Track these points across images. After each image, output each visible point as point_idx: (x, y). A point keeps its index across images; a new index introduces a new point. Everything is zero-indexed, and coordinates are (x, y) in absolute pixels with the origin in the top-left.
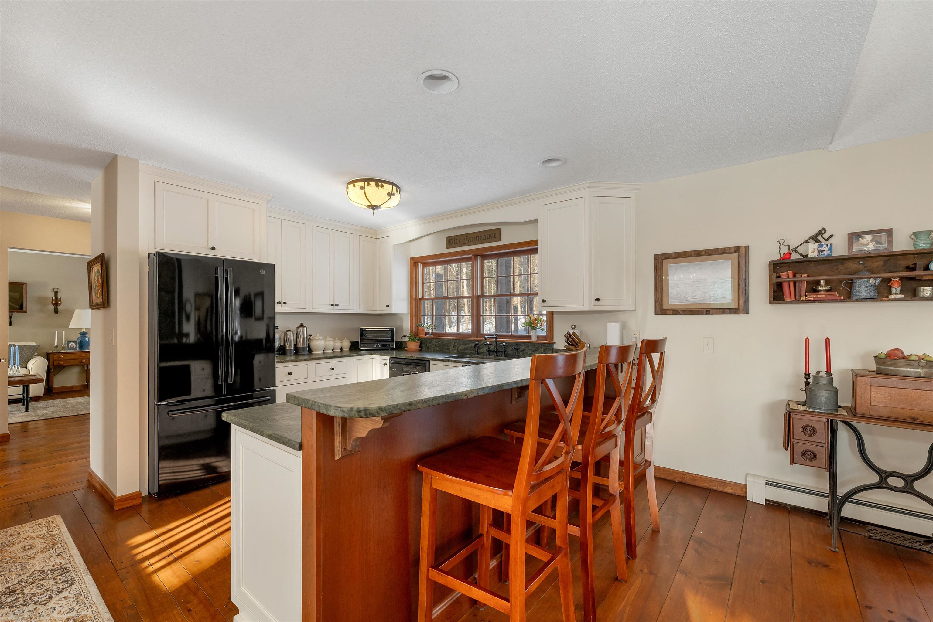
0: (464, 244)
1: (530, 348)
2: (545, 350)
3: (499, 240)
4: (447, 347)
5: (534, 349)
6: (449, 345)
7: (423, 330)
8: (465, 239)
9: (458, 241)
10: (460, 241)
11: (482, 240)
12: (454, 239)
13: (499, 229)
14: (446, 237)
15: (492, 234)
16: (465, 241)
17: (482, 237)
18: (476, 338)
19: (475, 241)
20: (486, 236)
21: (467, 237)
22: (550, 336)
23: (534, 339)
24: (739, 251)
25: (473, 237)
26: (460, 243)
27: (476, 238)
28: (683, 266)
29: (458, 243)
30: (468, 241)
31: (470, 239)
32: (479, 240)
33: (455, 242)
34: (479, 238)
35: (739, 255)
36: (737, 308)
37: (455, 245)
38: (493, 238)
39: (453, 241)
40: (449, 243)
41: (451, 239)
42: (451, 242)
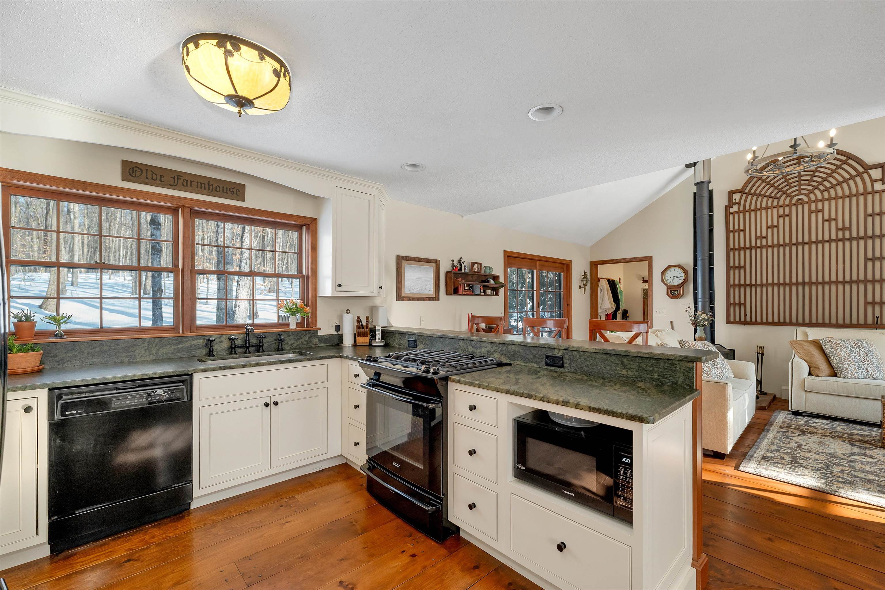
0: (172, 186)
1: (292, 337)
2: (310, 337)
3: (243, 200)
5: (297, 338)
7: (33, 327)
8: (174, 178)
9: (157, 177)
10: (161, 178)
11: (212, 190)
12: (147, 170)
13: (244, 185)
14: (123, 161)
15: (232, 188)
16: (174, 181)
17: (212, 186)
18: (191, 333)
19: (197, 187)
20: (220, 187)
21: (179, 177)
22: (314, 322)
23: (293, 326)
24: (437, 263)
25: (194, 181)
26: (161, 180)
27: (199, 185)
28: (412, 267)
29: (156, 180)
30: (183, 184)
31: (185, 181)
32: (205, 189)
33: (149, 176)
34: (207, 186)
35: (436, 265)
36: (435, 297)
37: (147, 181)
38: (233, 194)
39: (142, 172)
40: (131, 173)
41: (138, 168)
42: (138, 174)
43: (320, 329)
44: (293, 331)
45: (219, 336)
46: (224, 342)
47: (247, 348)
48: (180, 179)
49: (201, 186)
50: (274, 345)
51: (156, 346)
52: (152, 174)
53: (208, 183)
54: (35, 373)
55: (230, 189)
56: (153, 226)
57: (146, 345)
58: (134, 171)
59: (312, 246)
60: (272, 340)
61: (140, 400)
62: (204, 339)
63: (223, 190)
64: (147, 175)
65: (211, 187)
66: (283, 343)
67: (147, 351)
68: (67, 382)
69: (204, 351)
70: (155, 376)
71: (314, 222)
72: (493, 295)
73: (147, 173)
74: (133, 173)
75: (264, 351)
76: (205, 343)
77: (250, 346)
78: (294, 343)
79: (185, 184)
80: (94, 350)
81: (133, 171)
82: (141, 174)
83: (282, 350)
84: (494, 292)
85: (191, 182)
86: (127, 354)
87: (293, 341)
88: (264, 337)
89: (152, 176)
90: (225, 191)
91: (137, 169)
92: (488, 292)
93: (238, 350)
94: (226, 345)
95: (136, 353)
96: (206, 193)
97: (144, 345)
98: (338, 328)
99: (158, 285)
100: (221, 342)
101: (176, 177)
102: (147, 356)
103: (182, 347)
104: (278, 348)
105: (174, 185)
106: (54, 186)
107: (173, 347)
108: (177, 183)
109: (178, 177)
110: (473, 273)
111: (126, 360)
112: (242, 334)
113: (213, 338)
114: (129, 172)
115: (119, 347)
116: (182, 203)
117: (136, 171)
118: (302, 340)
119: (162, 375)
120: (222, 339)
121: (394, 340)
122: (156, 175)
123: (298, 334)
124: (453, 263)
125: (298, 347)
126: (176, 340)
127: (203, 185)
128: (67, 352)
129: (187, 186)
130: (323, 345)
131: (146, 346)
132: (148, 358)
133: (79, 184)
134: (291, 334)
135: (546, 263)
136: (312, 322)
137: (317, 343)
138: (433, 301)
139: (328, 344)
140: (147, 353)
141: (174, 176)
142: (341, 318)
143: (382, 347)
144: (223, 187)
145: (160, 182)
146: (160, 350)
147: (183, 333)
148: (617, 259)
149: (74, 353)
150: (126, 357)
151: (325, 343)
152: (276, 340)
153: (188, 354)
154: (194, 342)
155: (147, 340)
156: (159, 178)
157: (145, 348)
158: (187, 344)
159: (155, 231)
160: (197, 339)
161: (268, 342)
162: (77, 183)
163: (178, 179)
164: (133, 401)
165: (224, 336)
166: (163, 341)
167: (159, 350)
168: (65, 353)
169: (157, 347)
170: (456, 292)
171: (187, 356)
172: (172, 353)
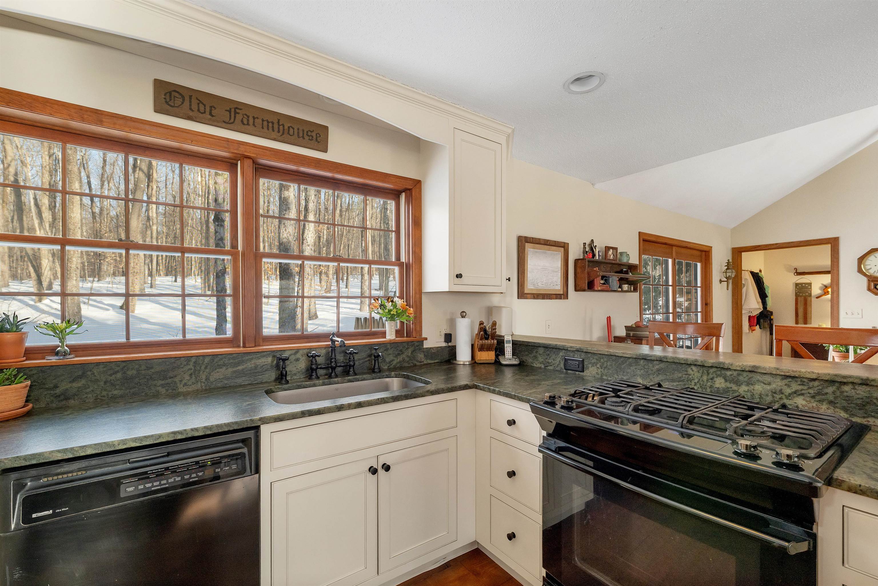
0: (227, 124)
1: (390, 352)
2: (414, 351)
3: (325, 150)
4: (165, 378)
5: (397, 353)
6: (171, 374)
7: (21, 340)
8: (230, 111)
9: (205, 109)
10: (211, 110)
11: (283, 134)
12: (191, 97)
13: (326, 128)
14: (156, 80)
15: (311, 132)
16: (230, 116)
17: (284, 126)
18: (255, 346)
19: (263, 128)
20: (293, 129)
21: (237, 111)
22: (418, 329)
23: (391, 336)
24: (564, 246)
25: (257, 118)
26: (211, 114)
27: (265, 123)
28: (536, 252)
29: (205, 112)
30: (242, 121)
31: (246, 117)
32: (273, 130)
33: (194, 106)
34: (276, 126)
35: (564, 250)
36: (563, 294)
37: (191, 114)
38: (312, 140)
39: (184, 100)
40: (168, 100)
41: (178, 92)
42: (178, 102)
43: (426, 339)
44: (392, 343)
45: (294, 352)
46: (301, 360)
47: (333, 369)
48: (238, 113)
49: (268, 125)
50: (367, 364)
51: (206, 368)
52: (198, 104)
53: (277, 121)
54: (13, 423)
55: (307, 132)
56: (217, 223)
57: (191, 366)
58: (173, 97)
59: (414, 220)
60: (365, 356)
61: (170, 481)
62: (274, 356)
63: (298, 133)
64: (190, 105)
65: (281, 127)
66: (380, 360)
67: (193, 376)
68: (34, 456)
69: (272, 375)
70: (196, 434)
71: (418, 185)
72: (631, 291)
73: (190, 102)
74: (170, 100)
75: (355, 374)
76: (275, 362)
77: (336, 366)
78: (393, 360)
79: (245, 122)
80: (114, 376)
81: (170, 96)
82: (183, 103)
83: (380, 372)
84: (632, 288)
85: (254, 118)
86: (163, 382)
87: (391, 357)
88: (355, 353)
89: (199, 107)
90: (301, 135)
91: (177, 95)
92: (626, 287)
93: (321, 372)
94: (302, 364)
95: (177, 380)
96: (275, 137)
97: (189, 367)
98: (448, 337)
99: (222, 285)
100: (297, 360)
101: (233, 110)
102: (193, 383)
103: (243, 369)
104: (374, 369)
105: (230, 122)
106: (51, 115)
107: (230, 370)
108: (235, 120)
109: (235, 111)
110: (608, 261)
111: (163, 391)
112: (325, 348)
113: (285, 355)
114: (165, 98)
115: (153, 371)
116: (242, 150)
117: (175, 97)
118: (404, 356)
119: (209, 432)
120: (298, 356)
121: (535, 357)
122: (205, 106)
123: (398, 346)
124: (585, 247)
125: (398, 365)
126: (234, 358)
127: (270, 125)
128: (73, 381)
129: (248, 124)
130: (429, 361)
131: (191, 369)
132: (194, 387)
133: (89, 113)
134: (389, 347)
135: (683, 251)
136: (415, 330)
137: (423, 360)
138: (561, 299)
139: (436, 361)
140: (193, 380)
141: (230, 109)
142: (452, 323)
143: (517, 368)
144: (298, 129)
145: (210, 117)
146: (212, 374)
147: (244, 347)
148: (776, 244)
149: (83, 381)
150: (162, 386)
151: (432, 359)
152: (370, 356)
153: (252, 379)
154: (260, 361)
155: (193, 360)
156: (208, 110)
157: (190, 372)
158: (250, 365)
159: (218, 227)
160: (264, 356)
161: (359, 359)
162: (87, 111)
163: (236, 113)
164: (158, 483)
165: (301, 352)
166: (216, 360)
167: (210, 374)
168: (70, 382)
169: (207, 370)
170: (591, 287)
171: (250, 382)
172: (227, 379)
